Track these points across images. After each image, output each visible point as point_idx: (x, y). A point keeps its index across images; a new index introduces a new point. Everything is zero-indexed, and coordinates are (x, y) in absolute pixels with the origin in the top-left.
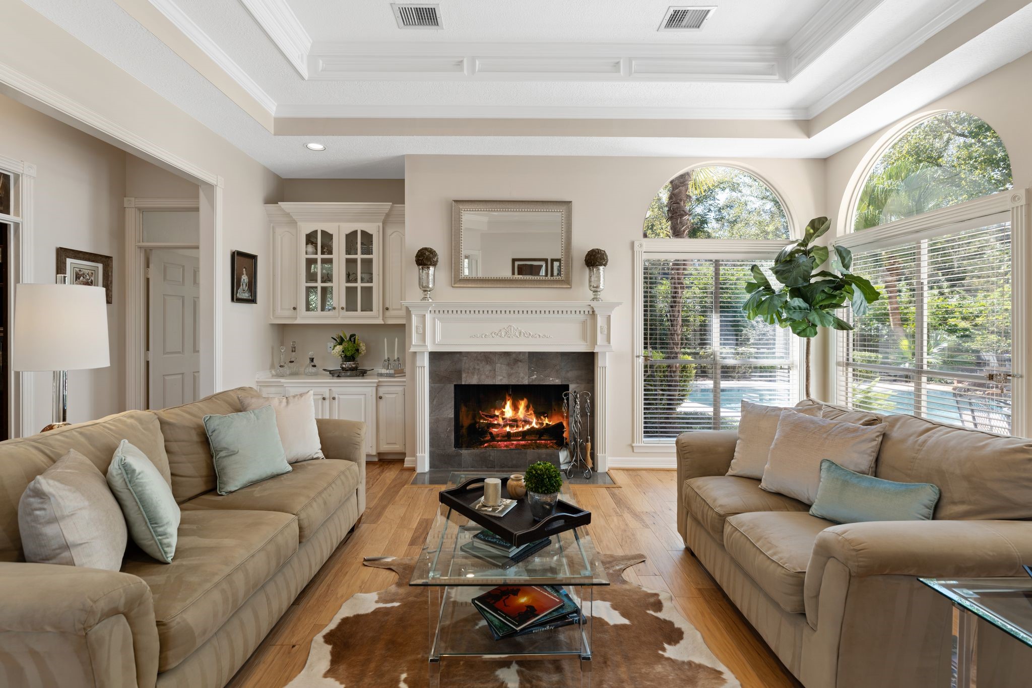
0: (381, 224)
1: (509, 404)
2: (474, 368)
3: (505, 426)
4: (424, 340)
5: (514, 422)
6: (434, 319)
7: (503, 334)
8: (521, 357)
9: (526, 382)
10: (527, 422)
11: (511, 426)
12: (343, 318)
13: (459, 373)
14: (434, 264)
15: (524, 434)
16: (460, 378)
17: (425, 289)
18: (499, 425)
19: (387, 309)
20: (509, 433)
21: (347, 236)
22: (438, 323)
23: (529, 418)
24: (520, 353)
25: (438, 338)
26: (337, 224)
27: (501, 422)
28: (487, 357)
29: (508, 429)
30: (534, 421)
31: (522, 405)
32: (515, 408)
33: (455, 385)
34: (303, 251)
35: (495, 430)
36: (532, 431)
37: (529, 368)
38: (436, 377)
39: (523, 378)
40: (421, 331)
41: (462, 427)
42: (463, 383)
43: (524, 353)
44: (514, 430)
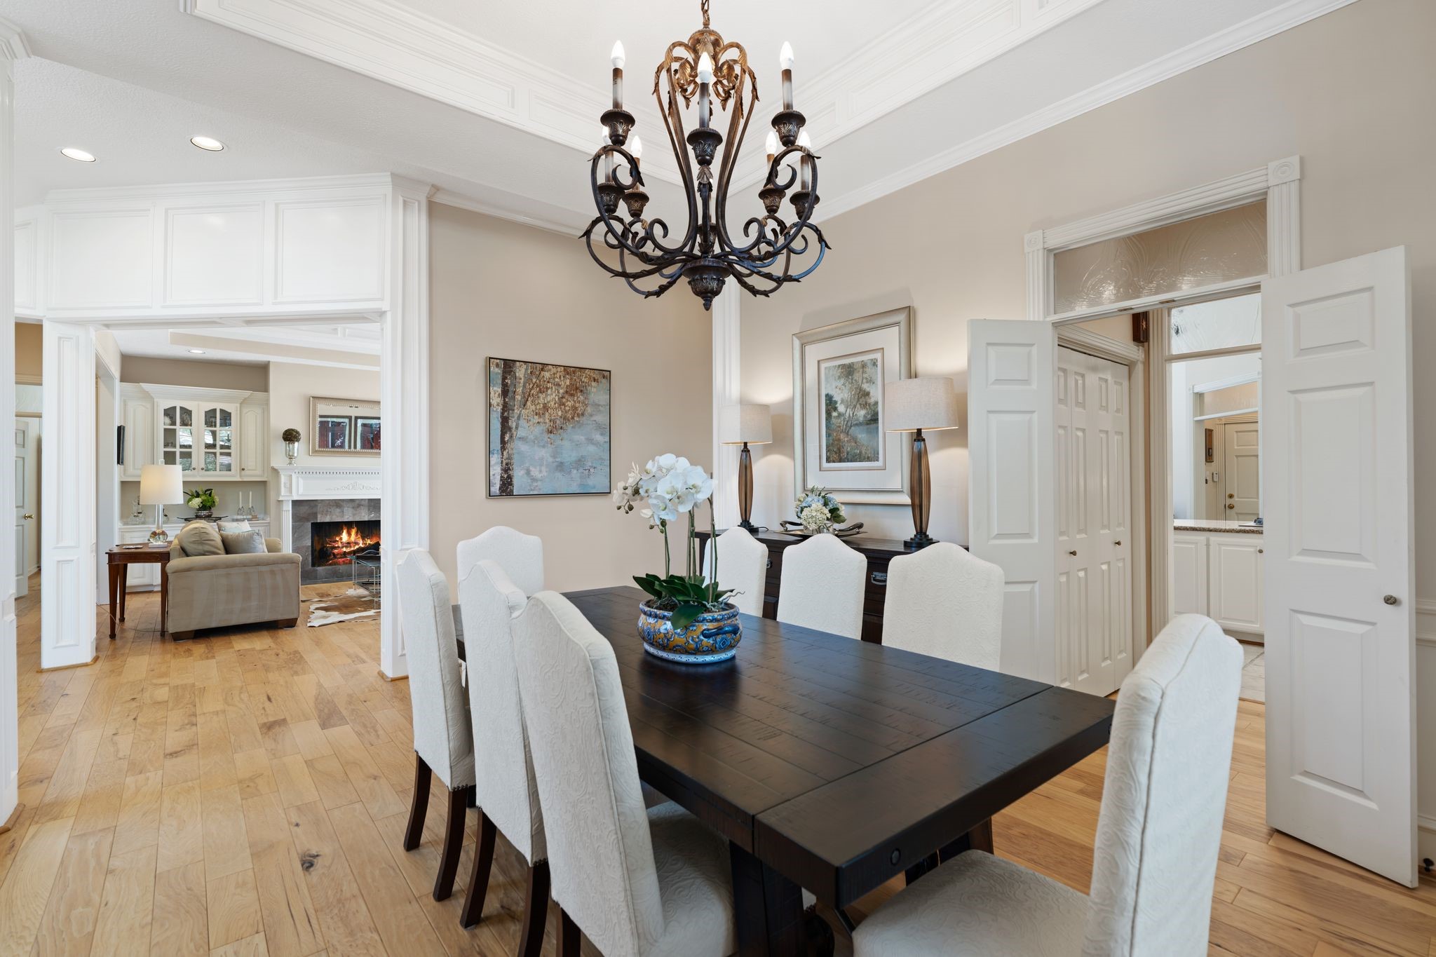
0: (238, 405)
1: (345, 531)
2: (327, 511)
3: (342, 547)
4: (291, 492)
5: (349, 544)
6: (298, 477)
7: (351, 487)
8: (363, 502)
9: (366, 519)
10: (356, 543)
11: (346, 547)
12: (201, 476)
13: (315, 515)
14: (298, 440)
15: (354, 552)
16: (317, 518)
17: (291, 457)
18: (338, 547)
19: (243, 469)
20: (345, 552)
21: (206, 413)
22: (301, 481)
23: (357, 541)
24: (362, 499)
25: (301, 492)
26: (197, 403)
27: (340, 545)
28: (338, 504)
29: (344, 549)
30: (361, 542)
31: (353, 531)
32: (349, 534)
33: (312, 523)
34: (162, 423)
35: (336, 551)
36: (361, 550)
37: (369, 510)
38: (297, 518)
39: (364, 516)
40: (288, 485)
41: (316, 550)
42: (319, 521)
43: (365, 499)
44: (348, 550)
